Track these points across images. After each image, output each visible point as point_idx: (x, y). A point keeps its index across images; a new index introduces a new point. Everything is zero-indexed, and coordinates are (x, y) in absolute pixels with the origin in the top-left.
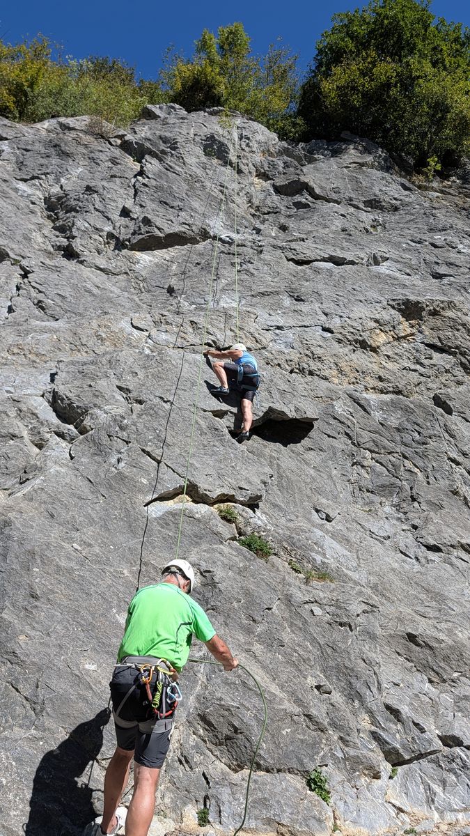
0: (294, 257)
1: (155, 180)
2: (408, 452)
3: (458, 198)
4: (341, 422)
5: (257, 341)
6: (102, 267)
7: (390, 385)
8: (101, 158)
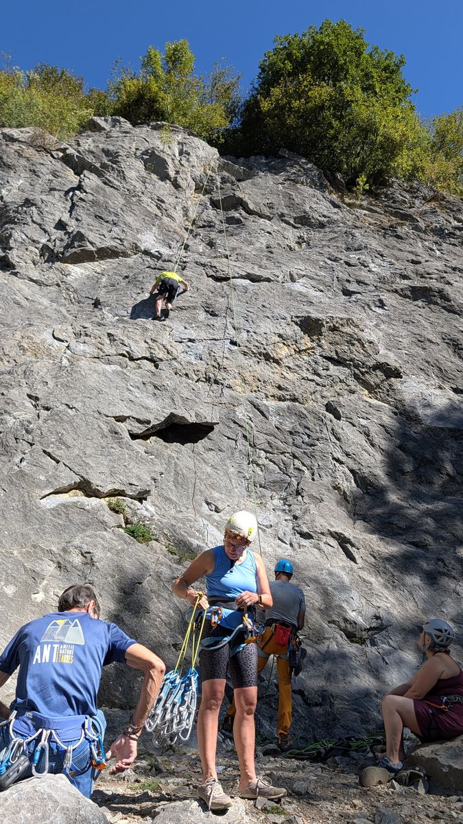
0: (214, 274)
1: (93, 195)
2: (298, 452)
3: (383, 216)
4: (240, 426)
5: (168, 353)
6: (34, 279)
7: (288, 393)
8: (42, 170)
